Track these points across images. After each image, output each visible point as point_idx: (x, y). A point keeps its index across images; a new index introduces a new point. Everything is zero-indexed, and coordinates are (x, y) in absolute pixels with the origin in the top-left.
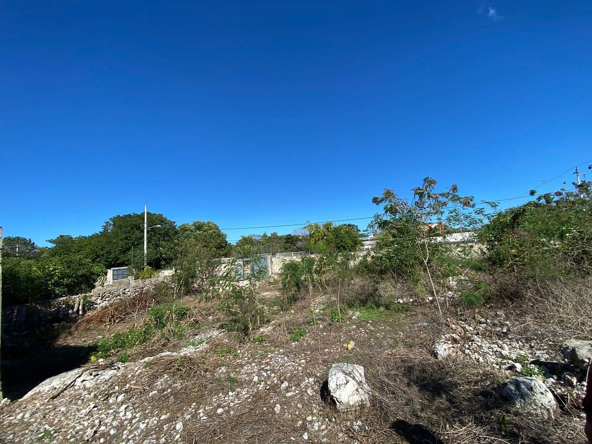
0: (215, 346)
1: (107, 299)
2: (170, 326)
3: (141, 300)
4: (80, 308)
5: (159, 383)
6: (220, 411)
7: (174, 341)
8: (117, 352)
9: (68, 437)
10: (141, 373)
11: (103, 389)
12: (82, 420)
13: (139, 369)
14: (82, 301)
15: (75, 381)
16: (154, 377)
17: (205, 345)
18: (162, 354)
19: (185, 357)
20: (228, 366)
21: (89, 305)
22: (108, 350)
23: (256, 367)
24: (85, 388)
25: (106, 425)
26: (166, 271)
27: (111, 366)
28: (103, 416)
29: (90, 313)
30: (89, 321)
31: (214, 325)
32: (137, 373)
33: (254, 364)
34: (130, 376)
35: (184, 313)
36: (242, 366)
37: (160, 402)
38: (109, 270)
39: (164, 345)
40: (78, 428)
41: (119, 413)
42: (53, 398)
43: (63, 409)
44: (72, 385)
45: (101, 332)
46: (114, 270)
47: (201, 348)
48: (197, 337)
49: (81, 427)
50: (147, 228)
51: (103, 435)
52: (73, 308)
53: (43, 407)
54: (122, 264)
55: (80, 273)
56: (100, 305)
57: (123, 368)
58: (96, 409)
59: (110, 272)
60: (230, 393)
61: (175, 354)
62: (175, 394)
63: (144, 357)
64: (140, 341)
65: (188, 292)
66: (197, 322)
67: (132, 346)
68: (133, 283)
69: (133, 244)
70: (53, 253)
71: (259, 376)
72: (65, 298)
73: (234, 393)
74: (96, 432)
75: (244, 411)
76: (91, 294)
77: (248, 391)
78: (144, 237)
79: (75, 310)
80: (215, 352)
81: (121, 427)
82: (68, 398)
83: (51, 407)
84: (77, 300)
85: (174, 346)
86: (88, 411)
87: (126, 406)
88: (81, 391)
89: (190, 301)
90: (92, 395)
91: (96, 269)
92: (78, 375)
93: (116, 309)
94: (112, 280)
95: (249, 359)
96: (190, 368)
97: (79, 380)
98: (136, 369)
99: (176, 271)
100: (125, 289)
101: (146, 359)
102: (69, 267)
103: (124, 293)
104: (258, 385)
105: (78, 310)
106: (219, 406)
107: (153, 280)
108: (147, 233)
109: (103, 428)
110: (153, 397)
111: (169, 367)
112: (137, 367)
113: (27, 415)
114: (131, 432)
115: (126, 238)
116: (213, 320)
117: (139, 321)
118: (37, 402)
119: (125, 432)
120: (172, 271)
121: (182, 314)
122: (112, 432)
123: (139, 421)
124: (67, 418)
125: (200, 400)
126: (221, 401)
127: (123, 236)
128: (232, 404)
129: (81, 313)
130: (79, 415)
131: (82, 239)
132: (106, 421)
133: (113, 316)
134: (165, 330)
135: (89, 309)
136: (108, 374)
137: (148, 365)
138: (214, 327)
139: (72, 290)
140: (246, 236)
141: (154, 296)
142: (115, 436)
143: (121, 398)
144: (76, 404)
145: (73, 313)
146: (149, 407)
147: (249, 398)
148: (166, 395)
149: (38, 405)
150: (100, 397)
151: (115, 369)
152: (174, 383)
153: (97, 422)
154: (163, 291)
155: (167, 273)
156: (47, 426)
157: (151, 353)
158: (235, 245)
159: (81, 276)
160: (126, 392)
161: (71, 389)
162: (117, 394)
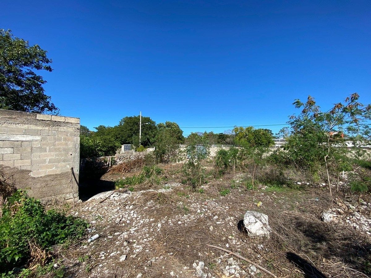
0: (176, 191)
1: (122, 160)
2: (153, 177)
3: (138, 162)
4: (110, 163)
5: (149, 204)
6: (180, 223)
7: (155, 185)
8: (128, 186)
9: (109, 221)
10: (140, 197)
11: (123, 202)
12: (114, 214)
13: (139, 195)
14: (111, 159)
15: (110, 196)
16: (146, 201)
17: (170, 190)
18: (150, 190)
19: (161, 193)
20: (183, 202)
21: (114, 162)
22: (124, 185)
23: (199, 205)
24: (115, 200)
25: (125, 218)
26: (150, 149)
27: (126, 192)
28: (124, 214)
29: (114, 166)
30: (114, 170)
31: (175, 180)
32: (138, 197)
33: (198, 204)
34: (135, 198)
35: (160, 172)
36: (191, 203)
37: (150, 212)
38: (122, 145)
39: (150, 186)
40: (112, 217)
41: (131, 214)
42: (101, 202)
43: (106, 208)
44: (109, 198)
45: (120, 176)
46: (125, 146)
47: (168, 190)
48: (166, 185)
49: (114, 217)
50: (141, 124)
51: (124, 222)
52: (106, 163)
53: (96, 206)
54: (129, 143)
55: (110, 145)
56: (119, 163)
57: (132, 194)
58: (120, 210)
59: (123, 146)
60: (185, 215)
61: (156, 191)
62: (157, 210)
63: (140, 190)
64: (139, 182)
65: (162, 161)
66: (166, 177)
67: (135, 184)
68: (134, 153)
69: (134, 133)
70: (97, 134)
71: (201, 210)
72: (103, 157)
73: (187, 216)
74: (120, 220)
75: (192, 226)
76: (115, 156)
77: (194, 216)
78: (139, 129)
79: (108, 163)
80: (176, 194)
81: (132, 220)
82: (107, 203)
83: (100, 206)
84: (109, 158)
85: (155, 187)
86: (117, 210)
87: (134, 211)
88: (113, 201)
89: (162, 166)
90: (118, 203)
91: (117, 144)
92: (111, 194)
93: (126, 165)
94: (123, 151)
95: (195, 200)
96: (164, 199)
97: (112, 196)
98: (137, 195)
99: (156, 149)
100: (130, 156)
101: (142, 191)
102: (105, 142)
103: (130, 158)
104: (200, 215)
105: (109, 164)
106: (179, 220)
107: (144, 152)
108: (141, 127)
109: (124, 219)
110: (146, 209)
111: (153, 196)
112: (138, 195)
113: (90, 208)
114: (136, 223)
115: (131, 129)
116: (175, 177)
117: (138, 173)
118: (94, 203)
119: (134, 223)
120: (153, 149)
121: (159, 172)
122: (128, 222)
123: (140, 219)
124: (107, 212)
125: (169, 215)
126: (180, 218)
127: (129, 128)
128: (186, 221)
129: (110, 165)
130: (113, 211)
131: (109, 129)
132: (125, 216)
133: (125, 169)
134: (151, 179)
135: (114, 164)
136: (125, 195)
137: (143, 194)
138: (175, 181)
139: (107, 154)
140: (194, 132)
141: (144, 161)
142: (129, 224)
143: (131, 207)
144: (111, 206)
145: (106, 165)
146: (145, 214)
147: (195, 220)
148: (153, 210)
149: (94, 204)
150: (122, 205)
151: (128, 194)
152: (156, 205)
153: (121, 216)
154: (149, 159)
155: (151, 150)
156: (99, 214)
157: (144, 189)
158: (187, 137)
159: (111, 147)
160: (133, 205)
161: (109, 199)
162: (129, 205)
